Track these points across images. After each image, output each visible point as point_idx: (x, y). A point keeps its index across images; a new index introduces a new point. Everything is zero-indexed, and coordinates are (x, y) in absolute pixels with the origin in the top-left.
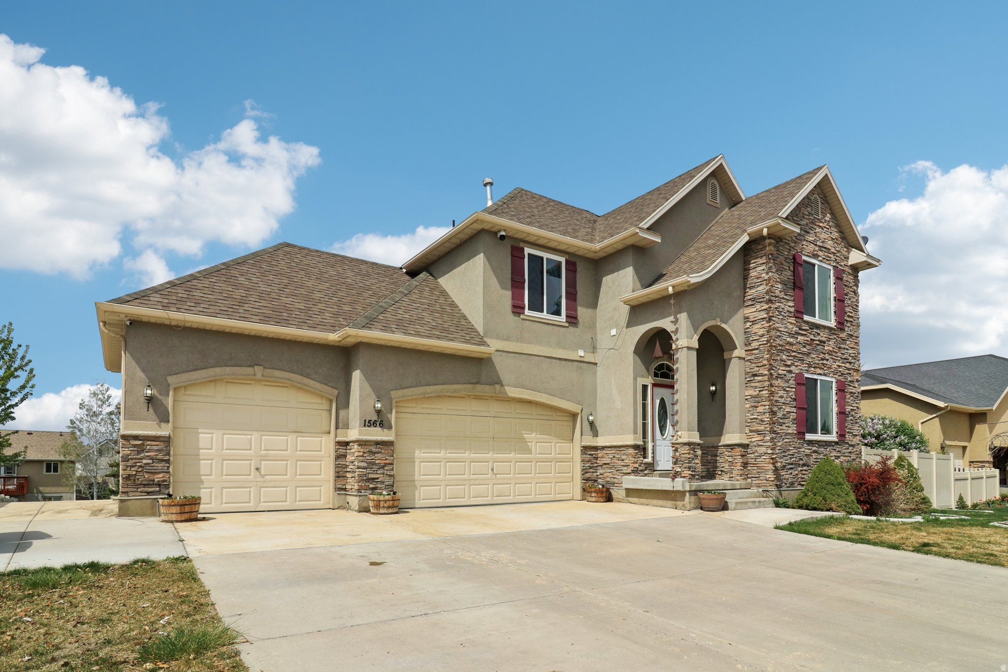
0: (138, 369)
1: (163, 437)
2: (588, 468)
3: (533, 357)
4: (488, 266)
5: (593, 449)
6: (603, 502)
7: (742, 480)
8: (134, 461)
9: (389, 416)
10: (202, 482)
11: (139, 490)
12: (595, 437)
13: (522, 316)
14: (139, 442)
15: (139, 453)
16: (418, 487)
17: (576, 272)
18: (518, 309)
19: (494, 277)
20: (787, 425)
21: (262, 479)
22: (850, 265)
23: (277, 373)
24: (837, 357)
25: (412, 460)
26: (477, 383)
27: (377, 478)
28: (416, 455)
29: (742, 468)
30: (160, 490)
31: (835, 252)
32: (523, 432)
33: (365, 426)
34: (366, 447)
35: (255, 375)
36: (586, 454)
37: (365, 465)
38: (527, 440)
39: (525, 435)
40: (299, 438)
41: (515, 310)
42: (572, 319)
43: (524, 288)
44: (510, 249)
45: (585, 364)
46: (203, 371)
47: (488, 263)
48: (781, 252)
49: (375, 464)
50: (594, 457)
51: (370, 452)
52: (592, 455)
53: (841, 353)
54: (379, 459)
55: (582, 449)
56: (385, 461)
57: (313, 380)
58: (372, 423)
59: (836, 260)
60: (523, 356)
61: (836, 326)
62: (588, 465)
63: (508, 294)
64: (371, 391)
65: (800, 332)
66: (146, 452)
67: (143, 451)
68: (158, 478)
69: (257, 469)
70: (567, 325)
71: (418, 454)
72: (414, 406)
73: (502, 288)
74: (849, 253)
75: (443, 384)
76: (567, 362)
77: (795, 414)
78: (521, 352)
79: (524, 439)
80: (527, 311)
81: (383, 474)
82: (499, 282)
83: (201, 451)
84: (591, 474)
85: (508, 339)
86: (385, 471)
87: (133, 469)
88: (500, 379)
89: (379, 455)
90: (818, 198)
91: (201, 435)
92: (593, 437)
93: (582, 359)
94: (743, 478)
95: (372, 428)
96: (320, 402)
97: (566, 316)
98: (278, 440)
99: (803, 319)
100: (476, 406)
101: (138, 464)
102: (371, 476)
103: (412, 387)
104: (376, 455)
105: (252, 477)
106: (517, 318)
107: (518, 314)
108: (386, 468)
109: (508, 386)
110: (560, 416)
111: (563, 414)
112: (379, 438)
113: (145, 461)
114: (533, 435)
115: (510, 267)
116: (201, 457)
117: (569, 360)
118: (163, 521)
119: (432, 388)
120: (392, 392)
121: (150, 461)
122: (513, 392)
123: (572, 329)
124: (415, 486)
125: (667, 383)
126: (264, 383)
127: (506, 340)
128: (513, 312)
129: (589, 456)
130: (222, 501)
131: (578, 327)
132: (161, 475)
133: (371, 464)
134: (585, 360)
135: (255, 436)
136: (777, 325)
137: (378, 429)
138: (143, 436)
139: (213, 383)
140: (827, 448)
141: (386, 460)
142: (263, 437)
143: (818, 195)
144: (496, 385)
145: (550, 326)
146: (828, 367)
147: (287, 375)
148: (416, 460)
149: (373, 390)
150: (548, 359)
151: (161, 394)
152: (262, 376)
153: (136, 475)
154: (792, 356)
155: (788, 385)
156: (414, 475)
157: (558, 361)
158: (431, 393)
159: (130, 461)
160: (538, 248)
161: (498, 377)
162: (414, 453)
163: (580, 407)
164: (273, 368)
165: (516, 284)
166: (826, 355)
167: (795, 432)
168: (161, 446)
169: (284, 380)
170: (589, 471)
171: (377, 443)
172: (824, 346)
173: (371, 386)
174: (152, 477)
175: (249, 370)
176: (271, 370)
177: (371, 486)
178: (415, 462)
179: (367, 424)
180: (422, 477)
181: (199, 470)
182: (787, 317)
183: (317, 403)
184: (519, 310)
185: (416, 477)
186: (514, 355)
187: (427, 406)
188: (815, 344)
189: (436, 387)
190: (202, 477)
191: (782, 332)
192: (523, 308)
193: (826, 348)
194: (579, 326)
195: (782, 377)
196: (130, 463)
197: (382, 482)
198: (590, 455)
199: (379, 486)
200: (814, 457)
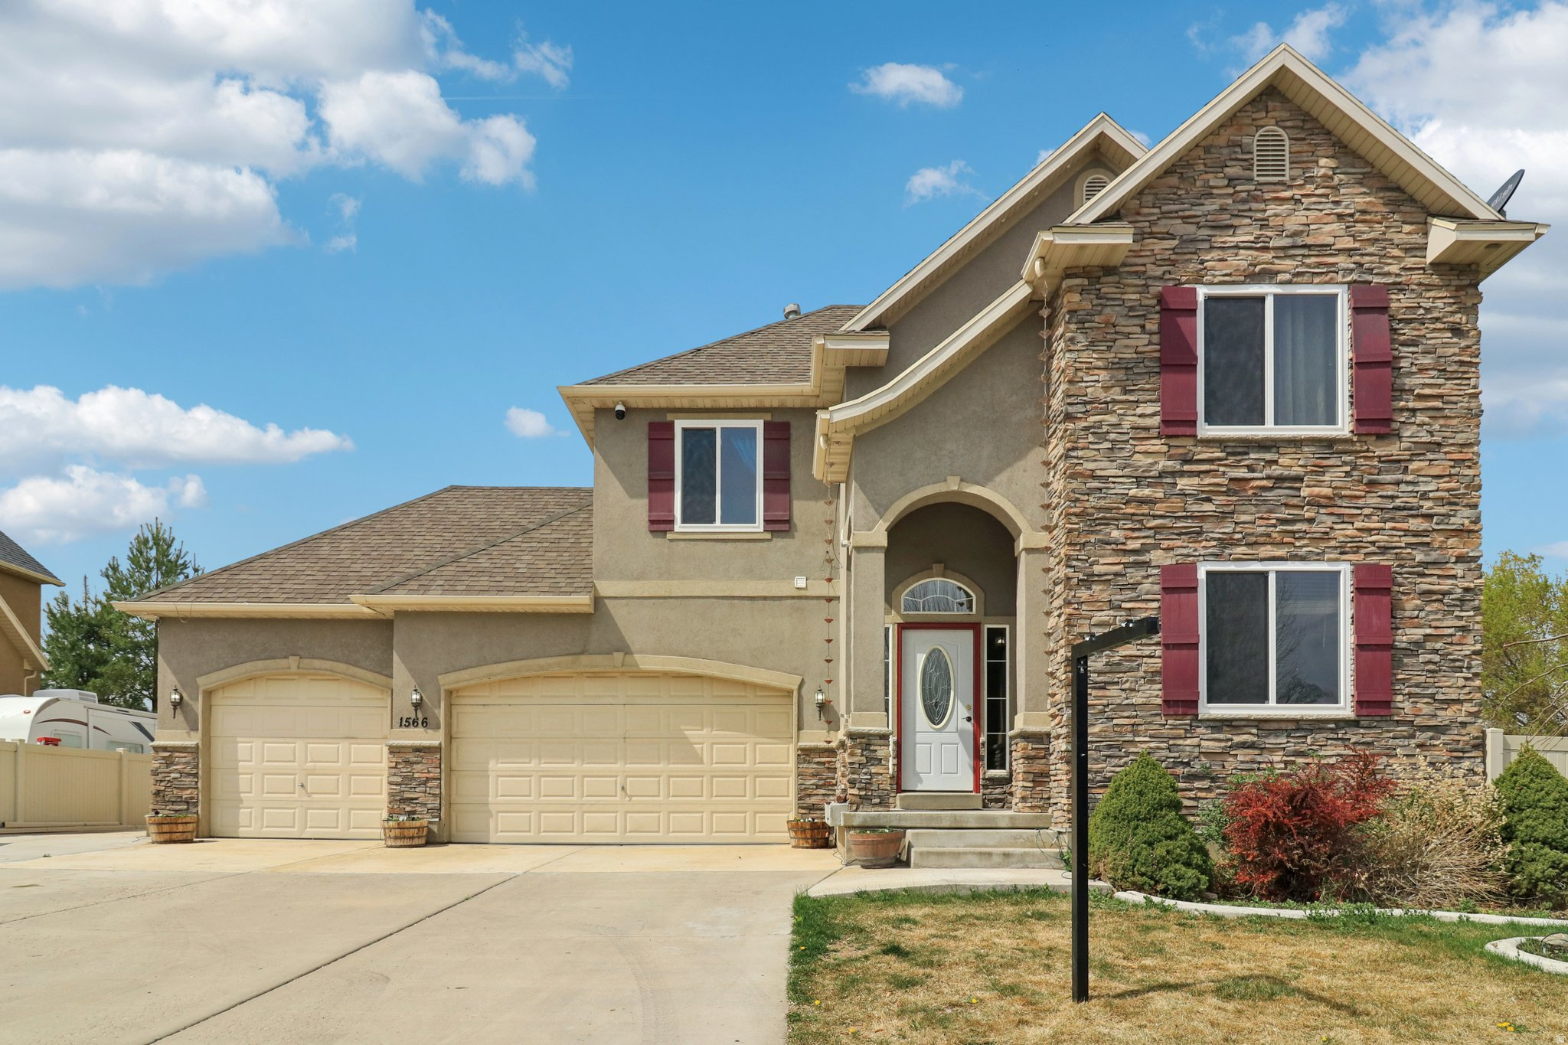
0: (169, 671)
1: (190, 747)
2: (811, 787)
3: (692, 601)
4: (604, 466)
5: (826, 754)
6: (807, 848)
7: (1027, 810)
8: (164, 775)
9: (436, 711)
10: (241, 801)
11: (168, 808)
12: (832, 732)
13: (669, 536)
14: (167, 754)
15: (168, 765)
16: (494, 814)
17: (788, 439)
18: (660, 525)
19: (615, 480)
20: (1126, 686)
21: (308, 799)
22: (1431, 264)
23: (317, 663)
24: (1361, 508)
25: (484, 774)
26: (582, 653)
27: (417, 799)
28: (490, 765)
29: (1030, 785)
30: (188, 809)
31: (1357, 245)
32: (683, 727)
33: (401, 725)
34: (400, 755)
35: (289, 668)
36: (809, 763)
37: (399, 779)
38: (692, 740)
39: (686, 732)
40: (353, 746)
41: (656, 527)
42: (780, 525)
43: (672, 489)
44: (646, 429)
45: (811, 602)
46: (234, 668)
47: (602, 461)
48: (1108, 299)
49: (412, 779)
50: (828, 768)
51: (407, 762)
52: (824, 763)
53: (1381, 496)
54: (420, 771)
55: (799, 752)
56: (427, 775)
57: (362, 668)
58: (411, 721)
59: (1361, 265)
60: (673, 600)
61: (1352, 432)
62: (812, 782)
63: (643, 503)
64: (410, 677)
65: (1186, 468)
66: (175, 765)
67: (172, 764)
68: (186, 794)
69: (302, 786)
70: (768, 536)
71: (492, 765)
72: (487, 694)
73: (632, 496)
74: (1426, 234)
75: (522, 659)
76: (769, 602)
77: (1159, 660)
78: (667, 595)
79: (686, 738)
80: (679, 526)
81: (425, 792)
82: (624, 488)
83: (241, 763)
84: (820, 797)
85: (641, 577)
86: (428, 789)
87: (162, 784)
88: (626, 642)
89: (419, 765)
90: (1281, 131)
91: (240, 745)
92: (829, 731)
93: (803, 593)
94: (1030, 805)
95: (412, 729)
96: (380, 696)
97: (765, 521)
98: (328, 748)
99: (1195, 436)
100: (593, 689)
101: (167, 779)
102: (407, 795)
103: (472, 667)
104: (415, 766)
105: (296, 795)
106: (659, 540)
107: (663, 534)
108: (429, 785)
109: (641, 652)
110: (761, 696)
111: (768, 694)
112: (417, 743)
113: (173, 775)
114: (705, 731)
115: (646, 460)
116: (240, 771)
117: (773, 598)
118: (153, 843)
119: (503, 666)
120: (439, 677)
121: (178, 775)
122: (647, 662)
123: (779, 542)
124: (489, 813)
125: (947, 620)
126: (310, 677)
127: (638, 579)
128: (651, 531)
129: (815, 766)
130: (263, 824)
131: (793, 537)
132: (189, 792)
133: (408, 779)
134: (808, 593)
135: (299, 745)
136: (1091, 466)
137: (420, 730)
138: (170, 747)
139: (252, 681)
140: (1306, 737)
141: (429, 772)
142: (309, 746)
143: (1277, 124)
144: (615, 653)
145: (729, 544)
146: (1309, 538)
147: (329, 664)
148: (490, 773)
149: (413, 676)
150: (725, 601)
151: (191, 699)
152: (299, 668)
153: (164, 791)
154: (1150, 528)
155: (1134, 594)
156: (488, 796)
157: (747, 602)
158: (500, 674)
159: (160, 775)
160: (707, 414)
161: (622, 639)
162: (488, 764)
163: (799, 679)
164: (313, 657)
165: (659, 483)
166: (1306, 508)
167: (1159, 701)
168: (189, 758)
169: (323, 672)
170: (815, 792)
171: (418, 749)
172: (1299, 489)
173: (410, 671)
174: (180, 794)
175: (283, 663)
176: (309, 660)
177: (408, 809)
178: (488, 776)
179: (404, 723)
180: (499, 798)
181: (238, 787)
182: (1131, 442)
183: (377, 699)
184: (662, 527)
185: (490, 799)
186: (653, 601)
187: (508, 694)
188: (1252, 488)
189: (510, 664)
190: (242, 795)
191: (1111, 479)
192: (672, 522)
193: (1305, 492)
194: (796, 534)
195: (1109, 580)
196: (159, 778)
197: (424, 805)
198: (818, 763)
199: (418, 809)
200: (1240, 758)
